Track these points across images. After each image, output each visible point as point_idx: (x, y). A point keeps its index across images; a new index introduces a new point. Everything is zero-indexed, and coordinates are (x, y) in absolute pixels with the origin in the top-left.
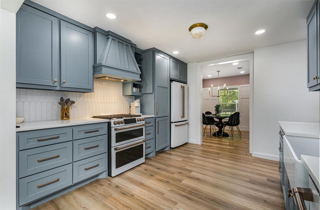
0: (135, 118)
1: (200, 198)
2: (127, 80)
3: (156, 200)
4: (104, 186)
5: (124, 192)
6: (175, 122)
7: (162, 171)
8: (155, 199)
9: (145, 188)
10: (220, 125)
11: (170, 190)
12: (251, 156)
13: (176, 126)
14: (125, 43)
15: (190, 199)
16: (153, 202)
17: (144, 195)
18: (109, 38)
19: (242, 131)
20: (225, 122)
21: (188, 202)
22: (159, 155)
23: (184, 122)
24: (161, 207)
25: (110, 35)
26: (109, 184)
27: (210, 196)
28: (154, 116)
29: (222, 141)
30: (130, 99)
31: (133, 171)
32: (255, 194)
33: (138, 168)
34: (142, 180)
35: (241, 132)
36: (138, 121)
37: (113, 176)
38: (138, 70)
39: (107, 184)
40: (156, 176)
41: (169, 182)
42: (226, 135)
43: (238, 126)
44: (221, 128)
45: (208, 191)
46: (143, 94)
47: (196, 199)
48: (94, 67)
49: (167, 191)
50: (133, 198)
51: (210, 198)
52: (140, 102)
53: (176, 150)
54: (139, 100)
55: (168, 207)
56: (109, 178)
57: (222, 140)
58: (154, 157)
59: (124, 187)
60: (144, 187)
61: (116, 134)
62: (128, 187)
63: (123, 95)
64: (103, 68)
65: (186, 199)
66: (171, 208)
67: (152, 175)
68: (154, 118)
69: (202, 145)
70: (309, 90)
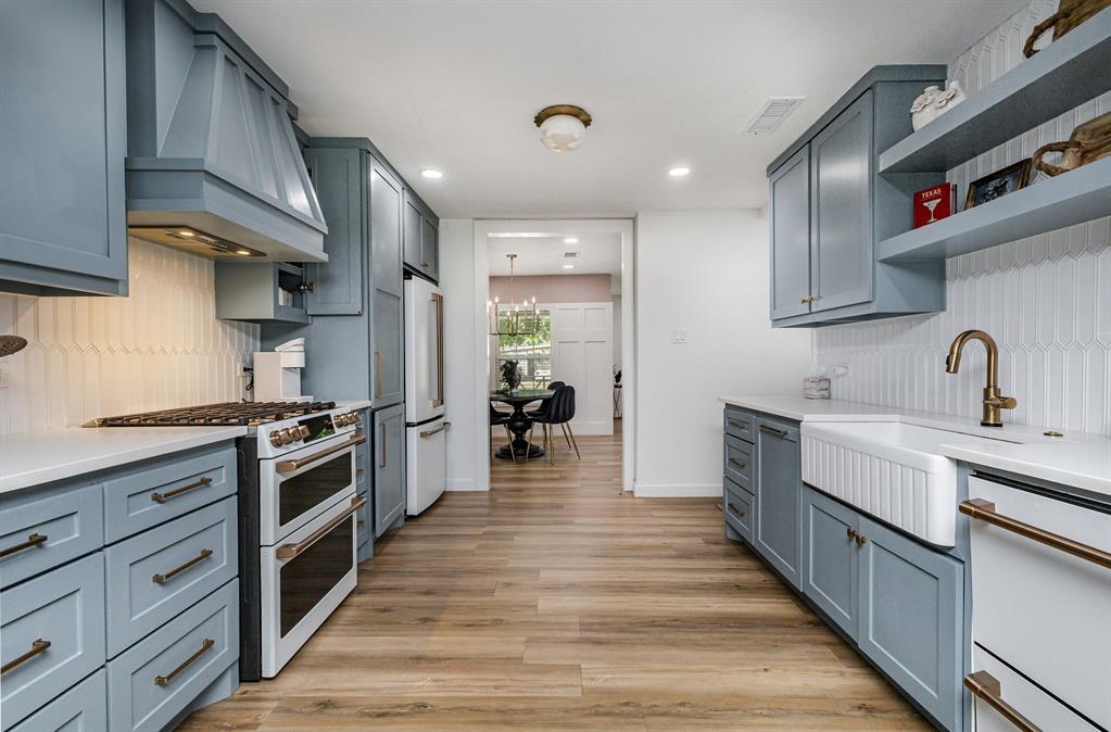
0: (328, 416)
1: (622, 631)
2: (264, 255)
3: (512, 683)
4: (258, 725)
5: (380, 711)
6: (419, 424)
7: (447, 595)
8: (508, 683)
9: (443, 664)
10: (519, 424)
11: (527, 642)
12: (634, 497)
13: (423, 435)
14: (269, 91)
15: (599, 643)
16: (510, 695)
17: (460, 686)
18: (213, 47)
19: (578, 437)
20: (529, 413)
21: (600, 651)
22: (385, 550)
23: (436, 424)
24: (547, 695)
25: (218, 35)
26: (274, 711)
27: (638, 618)
28: (367, 403)
29: (528, 472)
30: (244, 336)
31: (334, 629)
32: (711, 579)
33: (348, 613)
34: (408, 648)
35: (575, 439)
36: (340, 425)
37: (272, 675)
38: (316, 217)
39: (269, 713)
40: (443, 616)
41: (502, 621)
42: (536, 454)
43: (569, 422)
44: (520, 432)
45: (623, 606)
46: (312, 316)
47: (612, 635)
48: (130, 172)
49: (522, 648)
50: (431, 711)
51: (643, 620)
52: (306, 352)
53: (427, 520)
54: (300, 341)
55: (567, 686)
56: (251, 687)
57: (526, 469)
58: (369, 560)
59: (356, 694)
60: (436, 665)
61: (282, 484)
62: (375, 689)
63: (217, 317)
64: (208, 188)
65: (591, 646)
66: (575, 686)
67: (425, 620)
68: (368, 412)
69: (491, 489)
70: (773, 326)
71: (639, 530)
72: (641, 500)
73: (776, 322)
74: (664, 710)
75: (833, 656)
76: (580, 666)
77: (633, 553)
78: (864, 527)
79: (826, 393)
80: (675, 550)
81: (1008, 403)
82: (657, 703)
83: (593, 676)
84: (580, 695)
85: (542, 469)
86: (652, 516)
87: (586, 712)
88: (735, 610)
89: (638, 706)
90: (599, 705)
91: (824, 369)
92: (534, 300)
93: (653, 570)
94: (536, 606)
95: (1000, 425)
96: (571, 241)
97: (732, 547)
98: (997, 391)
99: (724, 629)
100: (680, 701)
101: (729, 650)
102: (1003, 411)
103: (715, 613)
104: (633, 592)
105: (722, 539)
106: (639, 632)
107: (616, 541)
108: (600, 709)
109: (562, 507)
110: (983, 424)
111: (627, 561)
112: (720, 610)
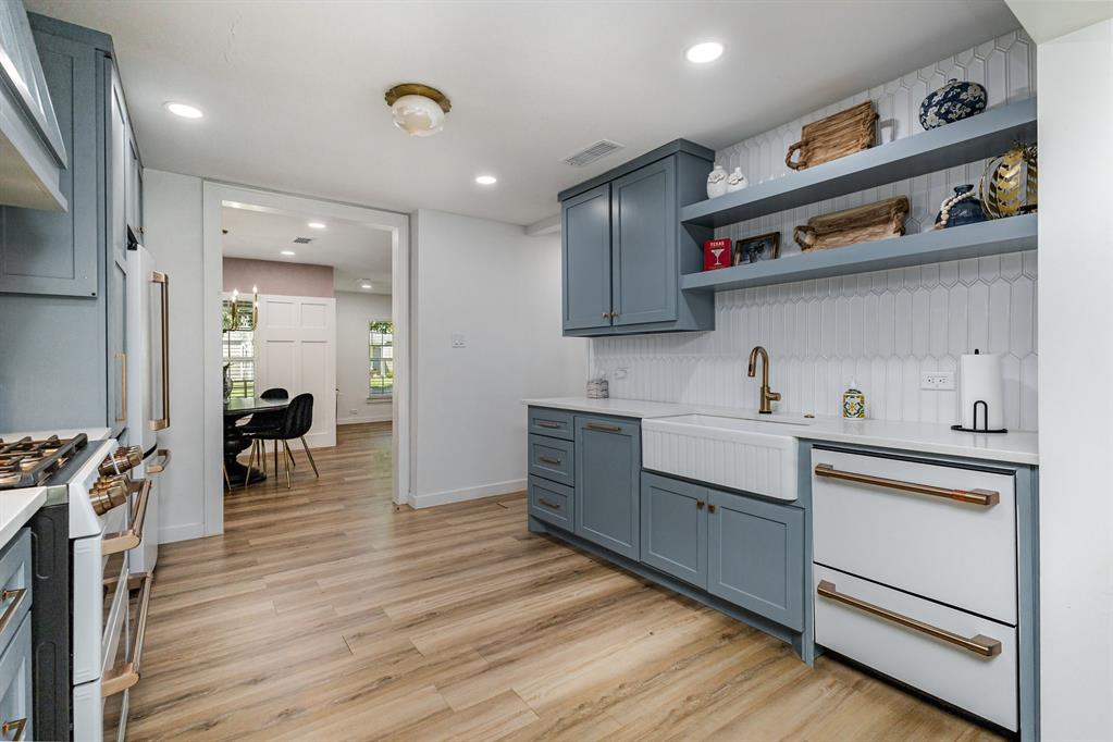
6: (146, 455)
10: (232, 443)
12: (414, 510)
43: (305, 435)
69: (226, 531)
70: (564, 335)
71: (448, 542)
72: (426, 512)
73: (568, 332)
74: (614, 699)
75: (681, 607)
76: (512, 690)
77: (465, 565)
78: (715, 497)
79: (604, 393)
80: (501, 552)
81: (777, 397)
82: (604, 694)
83: (533, 695)
84: (537, 718)
85: (274, 495)
86: (450, 525)
87: (556, 730)
88: (591, 592)
89: (591, 704)
90: (561, 719)
91: (603, 373)
92: (255, 290)
93: (495, 577)
94: (415, 648)
95: (770, 412)
96: (317, 226)
97: (543, 539)
98: (768, 388)
99: (597, 612)
100: (618, 686)
101: (615, 627)
102: (772, 402)
103: (579, 600)
104: (497, 602)
105: (526, 533)
106: (536, 639)
107: (437, 557)
108: (566, 722)
109: (343, 535)
110: (761, 412)
111: (466, 574)
112: (580, 596)
